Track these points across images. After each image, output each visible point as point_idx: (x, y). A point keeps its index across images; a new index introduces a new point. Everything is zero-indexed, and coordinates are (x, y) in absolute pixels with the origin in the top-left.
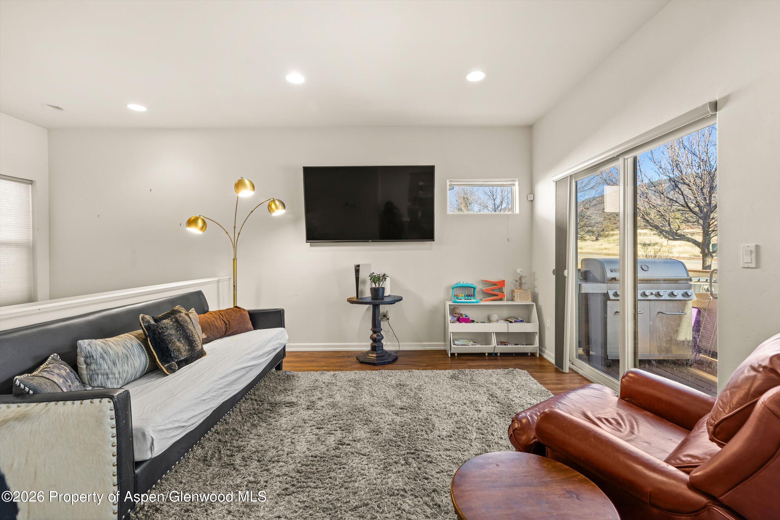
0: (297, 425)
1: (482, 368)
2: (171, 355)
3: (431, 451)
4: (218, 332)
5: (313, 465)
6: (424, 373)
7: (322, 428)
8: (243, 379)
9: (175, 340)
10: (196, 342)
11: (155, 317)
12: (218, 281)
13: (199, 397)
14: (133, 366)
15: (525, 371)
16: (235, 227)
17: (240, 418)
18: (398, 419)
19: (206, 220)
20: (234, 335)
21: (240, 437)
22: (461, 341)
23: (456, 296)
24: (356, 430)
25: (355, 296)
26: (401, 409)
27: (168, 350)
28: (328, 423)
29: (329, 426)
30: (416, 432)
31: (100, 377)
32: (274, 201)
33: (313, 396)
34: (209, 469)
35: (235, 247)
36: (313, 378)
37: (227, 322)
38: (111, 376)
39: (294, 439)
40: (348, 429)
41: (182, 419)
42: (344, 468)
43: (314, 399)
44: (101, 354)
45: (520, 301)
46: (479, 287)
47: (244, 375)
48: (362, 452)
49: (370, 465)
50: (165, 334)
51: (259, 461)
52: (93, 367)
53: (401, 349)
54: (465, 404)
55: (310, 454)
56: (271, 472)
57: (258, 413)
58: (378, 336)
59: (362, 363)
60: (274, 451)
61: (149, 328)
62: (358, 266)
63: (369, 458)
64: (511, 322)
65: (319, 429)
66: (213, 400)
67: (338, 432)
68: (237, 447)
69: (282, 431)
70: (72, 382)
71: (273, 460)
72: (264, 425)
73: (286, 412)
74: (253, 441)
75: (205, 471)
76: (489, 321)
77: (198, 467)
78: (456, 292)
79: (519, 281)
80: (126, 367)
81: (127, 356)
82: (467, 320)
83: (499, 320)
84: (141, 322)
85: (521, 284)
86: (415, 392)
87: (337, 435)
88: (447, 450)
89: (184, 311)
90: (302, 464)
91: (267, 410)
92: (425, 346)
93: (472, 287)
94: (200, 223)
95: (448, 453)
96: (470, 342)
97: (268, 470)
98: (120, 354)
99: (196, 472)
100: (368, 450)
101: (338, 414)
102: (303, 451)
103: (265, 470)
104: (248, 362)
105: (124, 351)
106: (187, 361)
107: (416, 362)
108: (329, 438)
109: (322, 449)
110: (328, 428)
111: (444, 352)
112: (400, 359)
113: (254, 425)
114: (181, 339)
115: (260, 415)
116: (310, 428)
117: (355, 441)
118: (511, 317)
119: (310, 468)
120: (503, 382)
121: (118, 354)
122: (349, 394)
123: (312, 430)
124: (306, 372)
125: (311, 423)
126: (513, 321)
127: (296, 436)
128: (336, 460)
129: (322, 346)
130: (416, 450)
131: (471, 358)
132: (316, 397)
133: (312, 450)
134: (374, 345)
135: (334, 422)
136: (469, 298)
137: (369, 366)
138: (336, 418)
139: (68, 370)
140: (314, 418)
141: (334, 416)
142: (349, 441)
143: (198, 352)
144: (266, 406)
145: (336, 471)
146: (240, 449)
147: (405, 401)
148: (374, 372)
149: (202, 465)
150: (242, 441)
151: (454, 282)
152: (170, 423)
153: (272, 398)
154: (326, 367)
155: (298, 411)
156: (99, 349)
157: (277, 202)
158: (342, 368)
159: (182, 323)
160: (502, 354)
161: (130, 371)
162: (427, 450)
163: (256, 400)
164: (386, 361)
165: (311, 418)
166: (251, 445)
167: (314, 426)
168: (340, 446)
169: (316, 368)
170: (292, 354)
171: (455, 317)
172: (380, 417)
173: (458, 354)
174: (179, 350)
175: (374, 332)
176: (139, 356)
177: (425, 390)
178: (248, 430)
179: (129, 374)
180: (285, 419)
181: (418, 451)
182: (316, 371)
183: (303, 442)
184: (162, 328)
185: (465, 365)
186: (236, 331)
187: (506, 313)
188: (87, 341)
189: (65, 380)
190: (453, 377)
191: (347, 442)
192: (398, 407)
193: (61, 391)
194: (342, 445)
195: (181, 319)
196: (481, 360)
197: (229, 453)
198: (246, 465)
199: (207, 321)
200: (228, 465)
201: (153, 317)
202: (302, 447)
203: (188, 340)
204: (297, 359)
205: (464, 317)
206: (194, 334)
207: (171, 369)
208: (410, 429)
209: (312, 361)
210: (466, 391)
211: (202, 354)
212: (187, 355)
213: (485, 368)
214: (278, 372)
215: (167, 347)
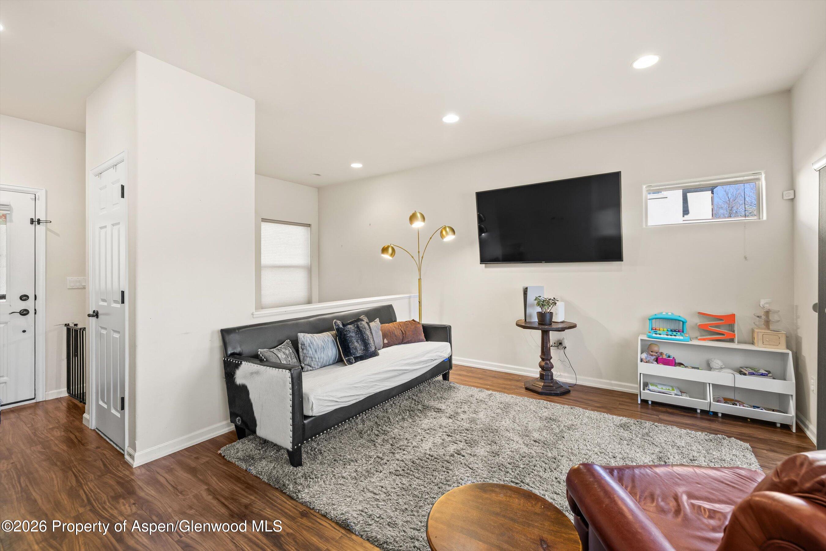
0: (433, 428)
1: (674, 425)
2: (350, 351)
3: (538, 488)
4: (396, 339)
5: (426, 462)
6: (588, 413)
7: (451, 436)
8: (397, 379)
9: (354, 341)
10: (370, 345)
11: (344, 323)
12: (410, 297)
13: (352, 384)
14: (327, 355)
15: (747, 445)
16: (419, 251)
17: (397, 411)
18: (526, 449)
19: (395, 247)
20: (409, 343)
21: (389, 425)
22: (660, 387)
23: (655, 330)
24: (478, 446)
25: (524, 318)
26: (535, 441)
27: (349, 348)
28: (459, 433)
29: (457, 437)
30: (535, 466)
31: (308, 358)
32: (445, 228)
33: (461, 408)
34: (360, 440)
35: (420, 270)
36: (471, 393)
37: (403, 332)
38: (314, 359)
39: (425, 437)
40: (471, 443)
41: (336, 396)
42: (448, 472)
43: (459, 411)
44: (309, 344)
45: (764, 346)
46: (693, 321)
47: (395, 376)
48: (470, 466)
49: (470, 478)
50: (348, 335)
51: (392, 445)
52: (305, 351)
53: (579, 383)
54: (614, 458)
55: (429, 453)
56: (395, 455)
57: (411, 410)
58: (546, 364)
59: (527, 389)
60: (406, 442)
61: (338, 329)
62: (527, 288)
63: (474, 473)
64: (745, 374)
65: (449, 436)
66: (364, 389)
67: (462, 443)
68: (384, 431)
69: (420, 429)
70: (291, 359)
71: (401, 448)
72: (410, 421)
73: (431, 415)
74: (396, 430)
75: (357, 440)
76: (709, 367)
77: (355, 436)
78: (655, 324)
79: (763, 317)
80: (322, 355)
81: (324, 347)
82: (670, 362)
83: (724, 368)
84: (334, 325)
85: (767, 323)
86: (562, 429)
87: (459, 445)
88: (556, 493)
89: (366, 320)
90: (419, 458)
91: (419, 410)
92: (611, 385)
93: (682, 321)
94: (390, 250)
95: (555, 496)
96: (673, 390)
97: (393, 453)
98: (320, 346)
99: (352, 439)
100: (477, 466)
101: (471, 429)
102: (426, 449)
103: (392, 453)
104: (402, 366)
105: (322, 344)
106: (362, 358)
107: (591, 400)
108: (452, 445)
109: (441, 452)
110: (456, 438)
111: (633, 397)
112: (572, 393)
113: (403, 419)
114: (359, 340)
115: (411, 412)
116: (442, 433)
117: (471, 455)
118: (746, 368)
119: (423, 463)
120: (694, 448)
121: (318, 345)
122: (493, 415)
123: (442, 435)
124: (468, 387)
125: (445, 430)
126: (747, 373)
127: (427, 436)
128: (446, 464)
129: (495, 366)
130: (522, 481)
131: (669, 410)
132: (462, 410)
133: (433, 450)
134: (542, 373)
135: (464, 434)
136: (675, 333)
137: (532, 393)
138: (468, 432)
139: (291, 351)
140: (450, 426)
141: (466, 429)
142: (466, 453)
143: (371, 352)
144: (420, 407)
145: (440, 472)
146: (385, 433)
147: (544, 435)
148: (531, 400)
149: (358, 435)
150: (389, 428)
151: (653, 311)
152: (326, 396)
153: (427, 401)
154: (489, 386)
155: (441, 417)
156: (308, 340)
157: (448, 229)
158: (503, 389)
159: (361, 329)
160: (725, 416)
161: (325, 358)
162: (533, 486)
163: (415, 401)
164: (552, 392)
165: (447, 426)
166: (393, 433)
167: (446, 432)
168: (456, 455)
169: (479, 385)
170: (468, 368)
171: (652, 355)
172: (508, 442)
173: (653, 403)
174: (356, 349)
175: (543, 359)
176: (332, 349)
177: (576, 430)
178: (397, 421)
179: (325, 360)
180: (428, 421)
181: (523, 483)
182: (477, 387)
183: (430, 442)
184: (347, 331)
185: (655, 416)
186: (411, 340)
187: (739, 361)
188: (302, 334)
189: (287, 357)
190: (624, 426)
191: (463, 454)
192: (533, 438)
193: (280, 362)
194: (458, 454)
195: (361, 326)
196: (685, 416)
197: (377, 432)
198: (382, 445)
199: (389, 330)
200: (372, 441)
201: (342, 323)
202: (426, 446)
203: (364, 342)
204: (468, 374)
205: (664, 357)
206: (370, 338)
207: (349, 362)
208: (529, 461)
209: (480, 378)
210: (628, 445)
211: (374, 354)
212: (362, 353)
213: (677, 426)
214: (444, 381)
215: (348, 345)
